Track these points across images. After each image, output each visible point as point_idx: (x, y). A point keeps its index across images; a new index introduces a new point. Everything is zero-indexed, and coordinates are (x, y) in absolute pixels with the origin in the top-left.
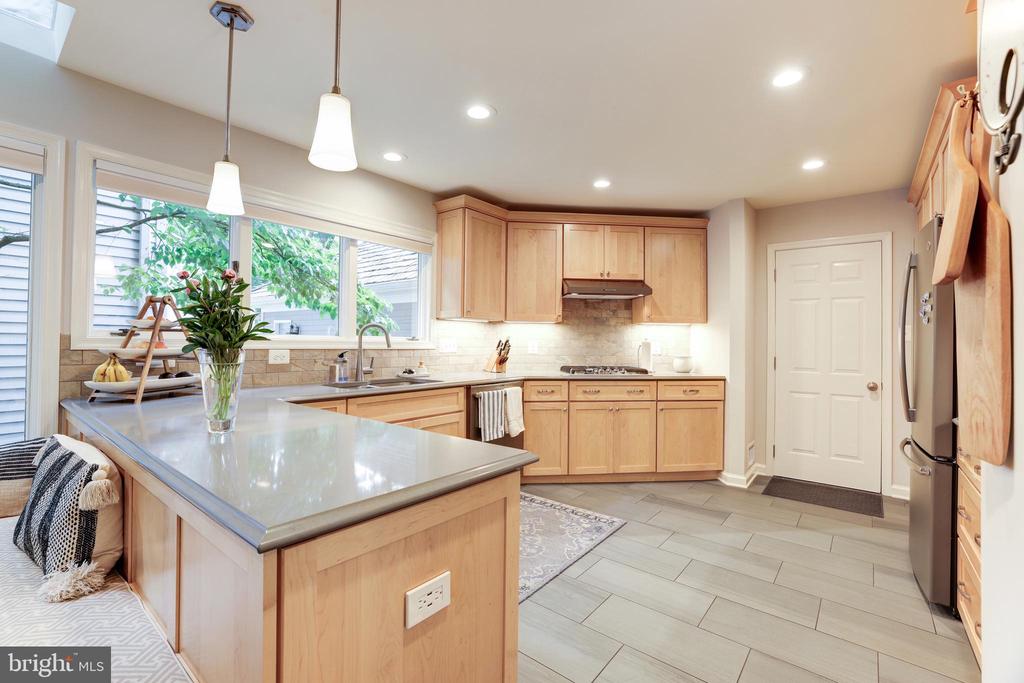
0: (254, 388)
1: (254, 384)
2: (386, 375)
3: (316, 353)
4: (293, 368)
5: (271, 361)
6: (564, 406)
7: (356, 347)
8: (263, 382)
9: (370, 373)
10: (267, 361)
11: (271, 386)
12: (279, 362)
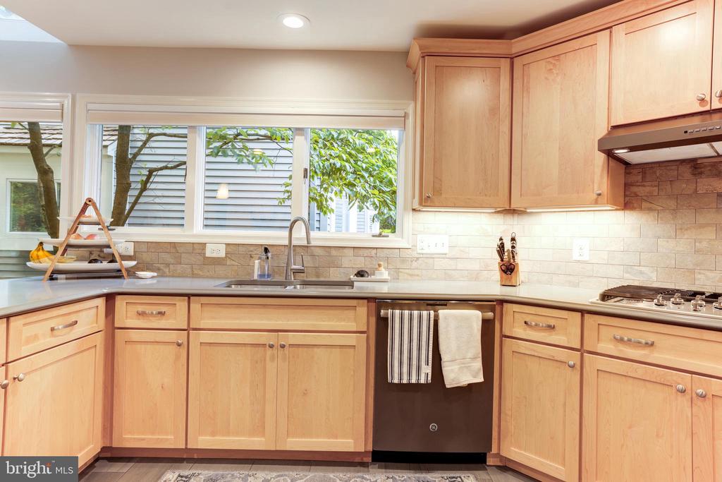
0: (193, 277)
1: (193, 274)
2: (335, 275)
3: (252, 248)
4: (229, 262)
5: (208, 254)
6: (574, 358)
7: (286, 242)
8: (201, 273)
9: (301, 271)
10: (205, 254)
11: (207, 277)
12: (214, 255)
